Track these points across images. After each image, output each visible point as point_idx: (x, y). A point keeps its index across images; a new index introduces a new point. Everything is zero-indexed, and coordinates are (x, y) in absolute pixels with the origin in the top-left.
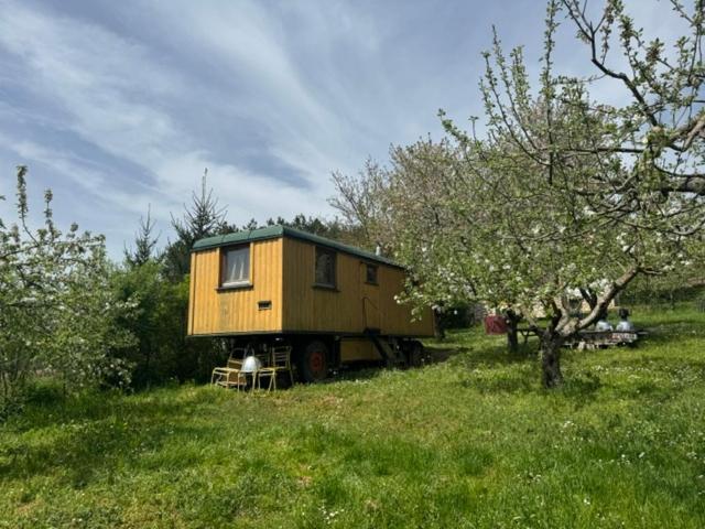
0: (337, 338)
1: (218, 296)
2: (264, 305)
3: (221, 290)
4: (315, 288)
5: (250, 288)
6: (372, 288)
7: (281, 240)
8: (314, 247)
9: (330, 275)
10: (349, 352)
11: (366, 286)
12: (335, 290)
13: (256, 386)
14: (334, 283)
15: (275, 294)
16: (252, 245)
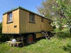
0: (35, 33)
1: (7, 25)
2: (15, 27)
3: (7, 23)
4: (29, 22)
5: (12, 22)
6: (42, 23)
7: (19, 9)
8: (29, 13)
9: (33, 19)
10: (38, 36)
11: (41, 22)
12: (34, 23)
13: (14, 46)
14: (34, 21)
15: (17, 24)
16: (13, 12)
